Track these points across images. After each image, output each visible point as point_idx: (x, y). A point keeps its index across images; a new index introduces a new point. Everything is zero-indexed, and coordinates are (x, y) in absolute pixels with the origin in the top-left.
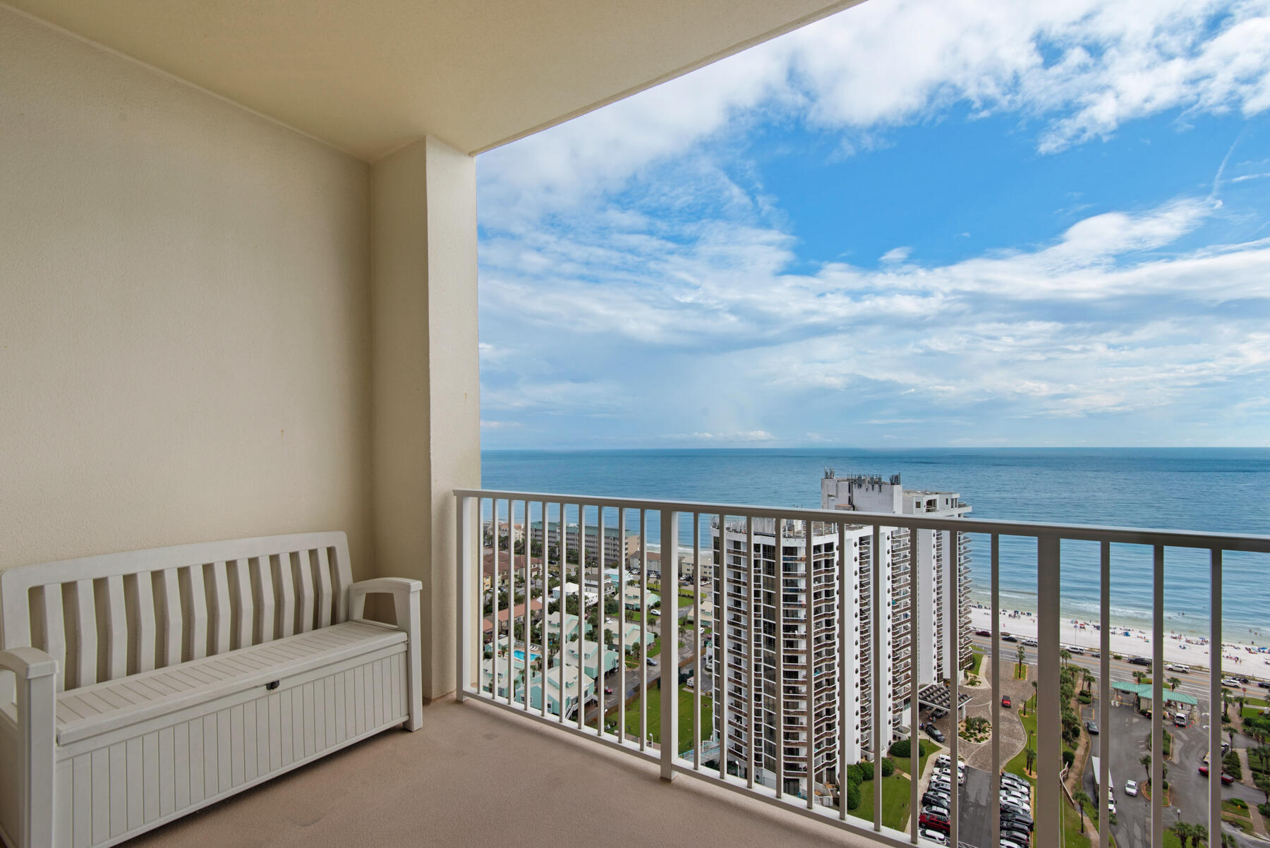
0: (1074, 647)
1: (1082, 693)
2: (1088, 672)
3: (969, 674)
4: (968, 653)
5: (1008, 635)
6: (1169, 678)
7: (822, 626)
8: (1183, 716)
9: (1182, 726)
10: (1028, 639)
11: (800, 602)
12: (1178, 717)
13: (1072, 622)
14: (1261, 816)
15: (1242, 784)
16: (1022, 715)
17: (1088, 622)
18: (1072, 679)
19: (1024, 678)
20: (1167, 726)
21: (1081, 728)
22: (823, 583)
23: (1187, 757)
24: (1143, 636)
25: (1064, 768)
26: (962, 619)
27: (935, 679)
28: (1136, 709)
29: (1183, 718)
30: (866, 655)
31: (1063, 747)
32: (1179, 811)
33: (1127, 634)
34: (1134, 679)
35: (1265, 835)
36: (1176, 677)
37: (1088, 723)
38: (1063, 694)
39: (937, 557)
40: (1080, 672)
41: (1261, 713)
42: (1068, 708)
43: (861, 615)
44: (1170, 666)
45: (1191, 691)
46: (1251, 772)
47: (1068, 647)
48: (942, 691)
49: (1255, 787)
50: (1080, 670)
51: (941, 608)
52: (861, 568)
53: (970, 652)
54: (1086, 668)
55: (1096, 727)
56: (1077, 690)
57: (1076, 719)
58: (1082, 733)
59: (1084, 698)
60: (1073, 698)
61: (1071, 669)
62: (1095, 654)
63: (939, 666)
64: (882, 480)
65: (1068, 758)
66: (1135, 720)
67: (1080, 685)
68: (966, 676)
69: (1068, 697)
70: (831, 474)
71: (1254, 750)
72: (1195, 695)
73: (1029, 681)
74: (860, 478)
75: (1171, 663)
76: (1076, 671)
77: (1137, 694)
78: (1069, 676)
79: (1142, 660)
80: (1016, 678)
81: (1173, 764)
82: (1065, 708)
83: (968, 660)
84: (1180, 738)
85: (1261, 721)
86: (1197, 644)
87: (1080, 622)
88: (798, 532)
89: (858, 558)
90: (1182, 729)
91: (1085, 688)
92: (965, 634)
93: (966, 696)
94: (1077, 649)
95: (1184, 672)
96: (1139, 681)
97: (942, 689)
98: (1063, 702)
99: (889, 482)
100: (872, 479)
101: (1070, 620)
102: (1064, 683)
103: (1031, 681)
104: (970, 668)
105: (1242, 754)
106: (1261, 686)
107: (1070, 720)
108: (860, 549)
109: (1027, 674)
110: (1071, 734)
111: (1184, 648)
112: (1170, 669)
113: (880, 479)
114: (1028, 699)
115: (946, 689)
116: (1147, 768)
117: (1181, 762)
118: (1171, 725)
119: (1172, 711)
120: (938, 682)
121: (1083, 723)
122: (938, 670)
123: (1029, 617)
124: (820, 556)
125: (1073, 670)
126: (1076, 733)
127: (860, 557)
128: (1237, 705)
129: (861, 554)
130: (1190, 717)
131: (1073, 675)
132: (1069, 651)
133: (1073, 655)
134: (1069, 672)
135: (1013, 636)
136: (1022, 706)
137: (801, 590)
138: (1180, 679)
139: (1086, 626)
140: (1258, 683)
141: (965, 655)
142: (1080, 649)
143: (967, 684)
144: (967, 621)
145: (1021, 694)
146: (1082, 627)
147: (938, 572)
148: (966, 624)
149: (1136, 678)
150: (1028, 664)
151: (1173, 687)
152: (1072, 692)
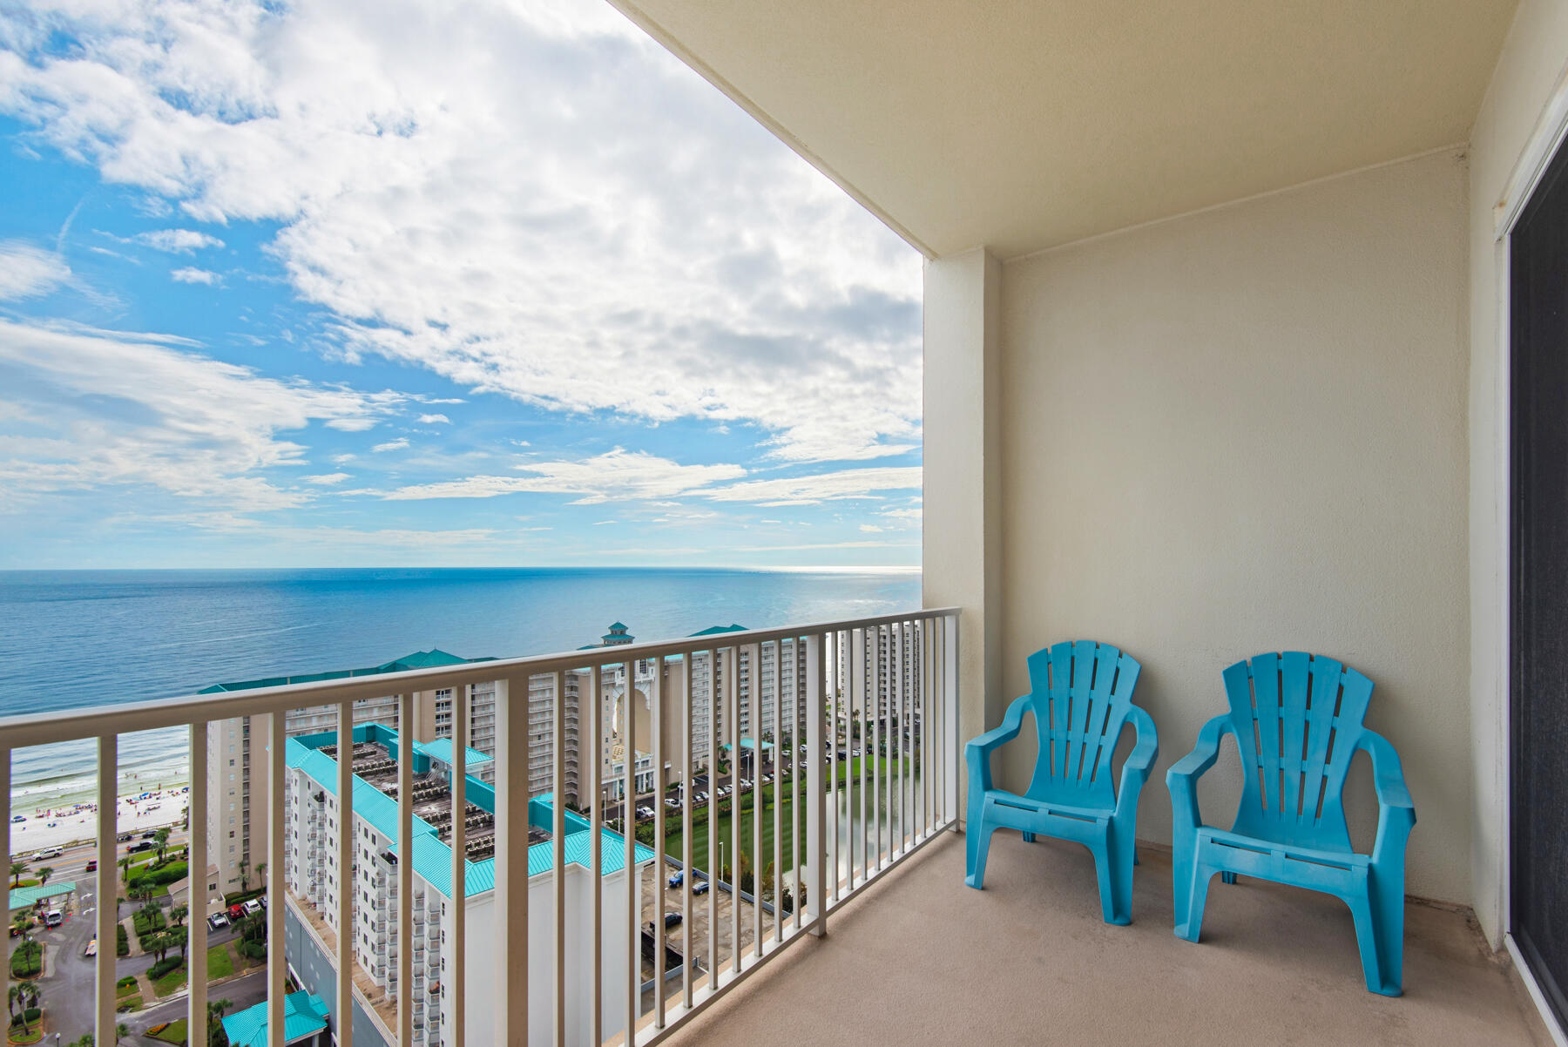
6: (38, 870)
8: (57, 911)
9: (58, 925)
12: (51, 916)
14: (149, 982)
15: (130, 957)
20: (37, 935)
23: (64, 961)
29: (58, 915)
32: (58, 1035)
35: (155, 1001)
36: (47, 867)
41: (147, 868)
44: (37, 855)
45: (66, 875)
46: (139, 938)
49: (144, 953)
71: (143, 912)
72: (72, 880)
75: (38, 851)
81: (46, 980)
84: (54, 942)
85: (147, 876)
86: (70, 814)
90: (59, 929)
95: (58, 855)
105: (129, 923)
111: (54, 825)
112: (39, 859)
116: (11, 1005)
117: (57, 972)
118: (43, 931)
119: (42, 911)
130: (66, 910)
138: (52, 867)
140: (141, 835)
151: (44, 880)
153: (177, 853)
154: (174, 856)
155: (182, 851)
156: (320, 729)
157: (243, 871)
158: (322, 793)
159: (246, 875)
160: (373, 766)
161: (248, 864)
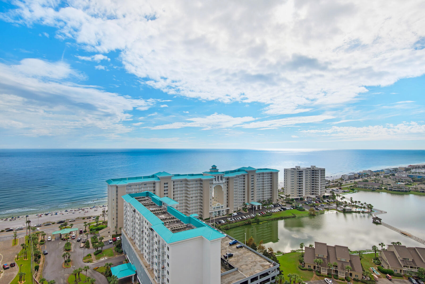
0: (38, 224)
1: (41, 241)
2: (44, 232)
5: (9, 228)
6: (70, 224)
8: (74, 235)
9: (74, 238)
10: (19, 227)
12: (73, 236)
13: (37, 215)
14: (94, 256)
15: (90, 249)
16: (17, 260)
17: (43, 214)
18: (37, 237)
19: (17, 244)
20: (70, 240)
21: (41, 254)
23: (76, 248)
24: (61, 213)
25: (35, 273)
28: (60, 239)
29: (74, 236)
31: (35, 264)
32: (74, 267)
33: (56, 214)
34: (59, 229)
35: (96, 261)
36: (72, 224)
37: (44, 251)
38: (34, 244)
40: (40, 233)
41: (94, 226)
42: (36, 249)
44: (70, 220)
45: (76, 226)
46: (92, 244)
47: (35, 225)
49: (93, 248)
50: (41, 233)
54: (42, 231)
55: (47, 251)
56: (39, 241)
57: (39, 252)
58: (42, 256)
59: (42, 243)
60: (38, 244)
62: (46, 224)
65: (37, 268)
66: (60, 243)
67: (40, 238)
69: (36, 245)
71: (93, 237)
72: (77, 227)
73: (19, 245)
75: (70, 219)
76: (39, 233)
77: (60, 234)
78: (36, 237)
79: (62, 221)
80: (13, 246)
81: (72, 252)
82: (35, 249)
84: (73, 243)
85: (94, 228)
86: (77, 211)
87: (39, 214)
90: (74, 239)
91: (43, 239)
94: (39, 225)
95: (74, 221)
96: (61, 229)
98: (34, 247)
101: (36, 215)
102: (34, 240)
103: (21, 244)
105: (90, 240)
106: (94, 218)
107: (37, 253)
109: (18, 242)
110: (37, 258)
111: (74, 213)
112: (70, 221)
114: (19, 252)
116: (64, 258)
117: (74, 251)
118: (71, 240)
119: (71, 235)
121: (42, 252)
123: (19, 218)
125: (38, 234)
126: (39, 257)
128: (88, 226)
130: (76, 235)
131: (38, 235)
132: (36, 227)
134: (37, 235)
135: (11, 228)
136: (16, 256)
138: (73, 224)
139: (42, 215)
142: (40, 225)
145: (16, 251)
146: (41, 216)
149: (60, 228)
150: (19, 238)
151: (71, 227)
152: (37, 242)
153: (101, 223)
154: (100, 223)
155: (102, 222)
156: (135, 192)
157: (116, 229)
158: (135, 210)
159: (117, 230)
160: (148, 203)
161: (117, 227)
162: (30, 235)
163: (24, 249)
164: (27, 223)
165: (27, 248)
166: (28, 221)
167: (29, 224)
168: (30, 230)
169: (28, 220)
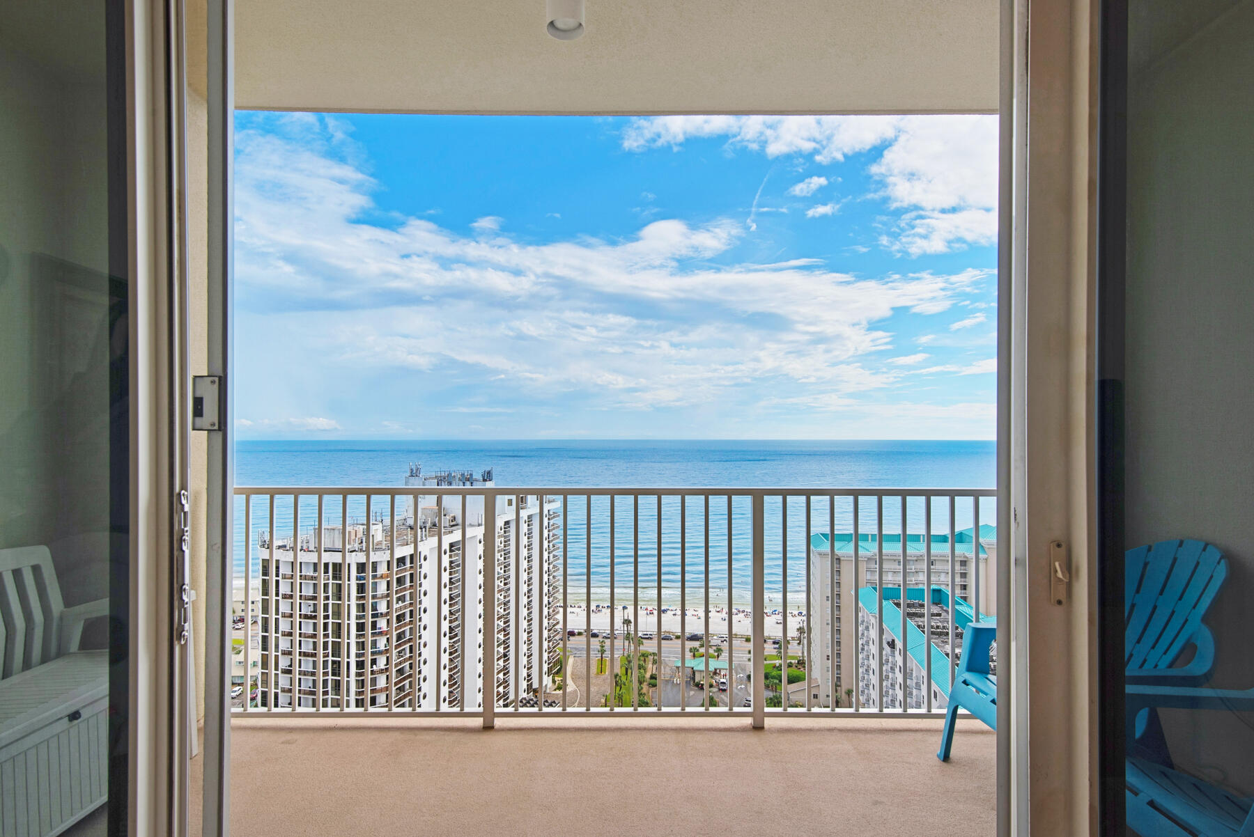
0: (645, 633)
1: (652, 677)
2: (657, 655)
3: (556, 679)
4: (556, 656)
6: (715, 648)
7: (405, 654)
8: (725, 681)
11: (380, 628)
13: (644, 609)
18: (644, 664)
19: (605, 673)
20: (714, 692)
22: (408, 602)
24: (696, 613)
26: (551, 621)
27: (525, 691)
28: (692, 683)
29: (725, 683)
30: (454, 679)
34: (690, 655)
36: (719, 647)
39: (529, 558)
40: (650, 657)
41: (775, 666)
43: (450, 633)
44: (715, 637)
47: (640, 634)
48: (532, 702)
50: (651, 655)
51: (531, 613)
52: (451, 579)
53: (559, 654)
54: (654, 652)
56: (648, 675)
59: (653, 681)
60: (644, 683)
61: (643, 655)
63: (529, 676)
64: (474, 477)
66: (692, 693)
67: (650, 669)
68: (554, 682)
69: (641, 683)
70: (417, 470)
71: (771, 699)
74: (449, 475)
75: (716, 634)
76: (647, 656)
77: (693, 669)
78: (642, 663)
79: (696, 635)
80: (598, 674)
83: (555, 664)
84: (723, 701)
85: (775, 673)
87: (649, 608)
88: (380, 543)
89: (448, 568)
90: (725, 693)
91: (655, 671)
92: (554, 637)
93: (554, 702)
94: (647, 635)
95: (725, 641)
96: (694, 656)
97: (532, 700)
99: (481, 479)
100: (463, 475)
103: (612, 673)
104: (558, 672)
106: (774, 643)
108: (450, 556)
109: (607, 667)
111: (725, 619)
112: (716, 641)
113: (471, 475)
114: (608, 692)
115: (535, 700)
118: (717, 692)
119: (717, 678)
120: (528, 694)
122: (528, 681)
124: (405, 570)
125: (645, 656)
127: (450, 566)
129: (451, 562)
131: (645, 661)
132: (642, 638)
133: (644, 641)
134: (642, 658)
135: (595, 632)
136: (603, 700)
137: (381, 614)
138: (722, 648)
139: (654, 611)
140: (772, 641)
141: (553, 659)
142: (650, 635)
143: (555, 690)
144: (555, 622)
145: (602, 689)
146: (651, 613)
147: (528, 574)
148: (554, 626)
149: (692, 654)
150: (608, 657)
151: (718, 656)
152: (644, 677)
153: (793, 661)
154: (791, 663)
155: (796, 661)
156: (895, 584)
157: (836, 691)
158: (893, 641)
159: (838, 694)
160: (938, 627)
161: (840, 686)
162: (629, 656)
163: (618, 688)
164: (624, 623)
165: (623, 686)
166: (626, 620)
167: (627, 626)
168: (630, 642)
169: (626, 618)
